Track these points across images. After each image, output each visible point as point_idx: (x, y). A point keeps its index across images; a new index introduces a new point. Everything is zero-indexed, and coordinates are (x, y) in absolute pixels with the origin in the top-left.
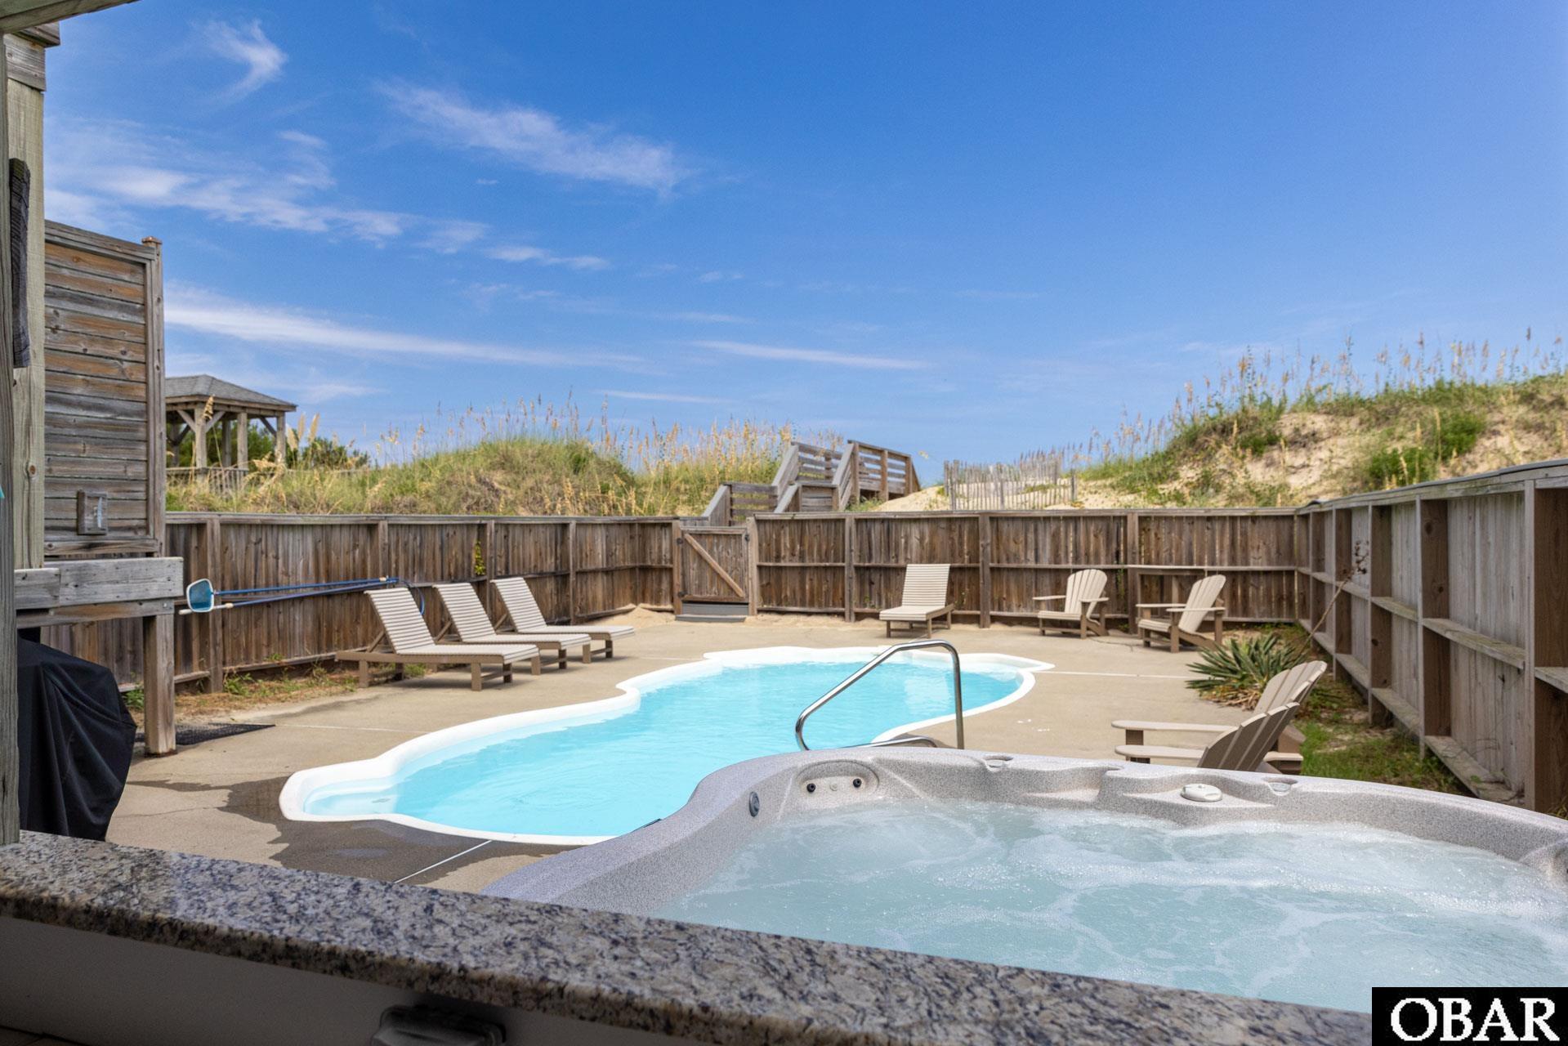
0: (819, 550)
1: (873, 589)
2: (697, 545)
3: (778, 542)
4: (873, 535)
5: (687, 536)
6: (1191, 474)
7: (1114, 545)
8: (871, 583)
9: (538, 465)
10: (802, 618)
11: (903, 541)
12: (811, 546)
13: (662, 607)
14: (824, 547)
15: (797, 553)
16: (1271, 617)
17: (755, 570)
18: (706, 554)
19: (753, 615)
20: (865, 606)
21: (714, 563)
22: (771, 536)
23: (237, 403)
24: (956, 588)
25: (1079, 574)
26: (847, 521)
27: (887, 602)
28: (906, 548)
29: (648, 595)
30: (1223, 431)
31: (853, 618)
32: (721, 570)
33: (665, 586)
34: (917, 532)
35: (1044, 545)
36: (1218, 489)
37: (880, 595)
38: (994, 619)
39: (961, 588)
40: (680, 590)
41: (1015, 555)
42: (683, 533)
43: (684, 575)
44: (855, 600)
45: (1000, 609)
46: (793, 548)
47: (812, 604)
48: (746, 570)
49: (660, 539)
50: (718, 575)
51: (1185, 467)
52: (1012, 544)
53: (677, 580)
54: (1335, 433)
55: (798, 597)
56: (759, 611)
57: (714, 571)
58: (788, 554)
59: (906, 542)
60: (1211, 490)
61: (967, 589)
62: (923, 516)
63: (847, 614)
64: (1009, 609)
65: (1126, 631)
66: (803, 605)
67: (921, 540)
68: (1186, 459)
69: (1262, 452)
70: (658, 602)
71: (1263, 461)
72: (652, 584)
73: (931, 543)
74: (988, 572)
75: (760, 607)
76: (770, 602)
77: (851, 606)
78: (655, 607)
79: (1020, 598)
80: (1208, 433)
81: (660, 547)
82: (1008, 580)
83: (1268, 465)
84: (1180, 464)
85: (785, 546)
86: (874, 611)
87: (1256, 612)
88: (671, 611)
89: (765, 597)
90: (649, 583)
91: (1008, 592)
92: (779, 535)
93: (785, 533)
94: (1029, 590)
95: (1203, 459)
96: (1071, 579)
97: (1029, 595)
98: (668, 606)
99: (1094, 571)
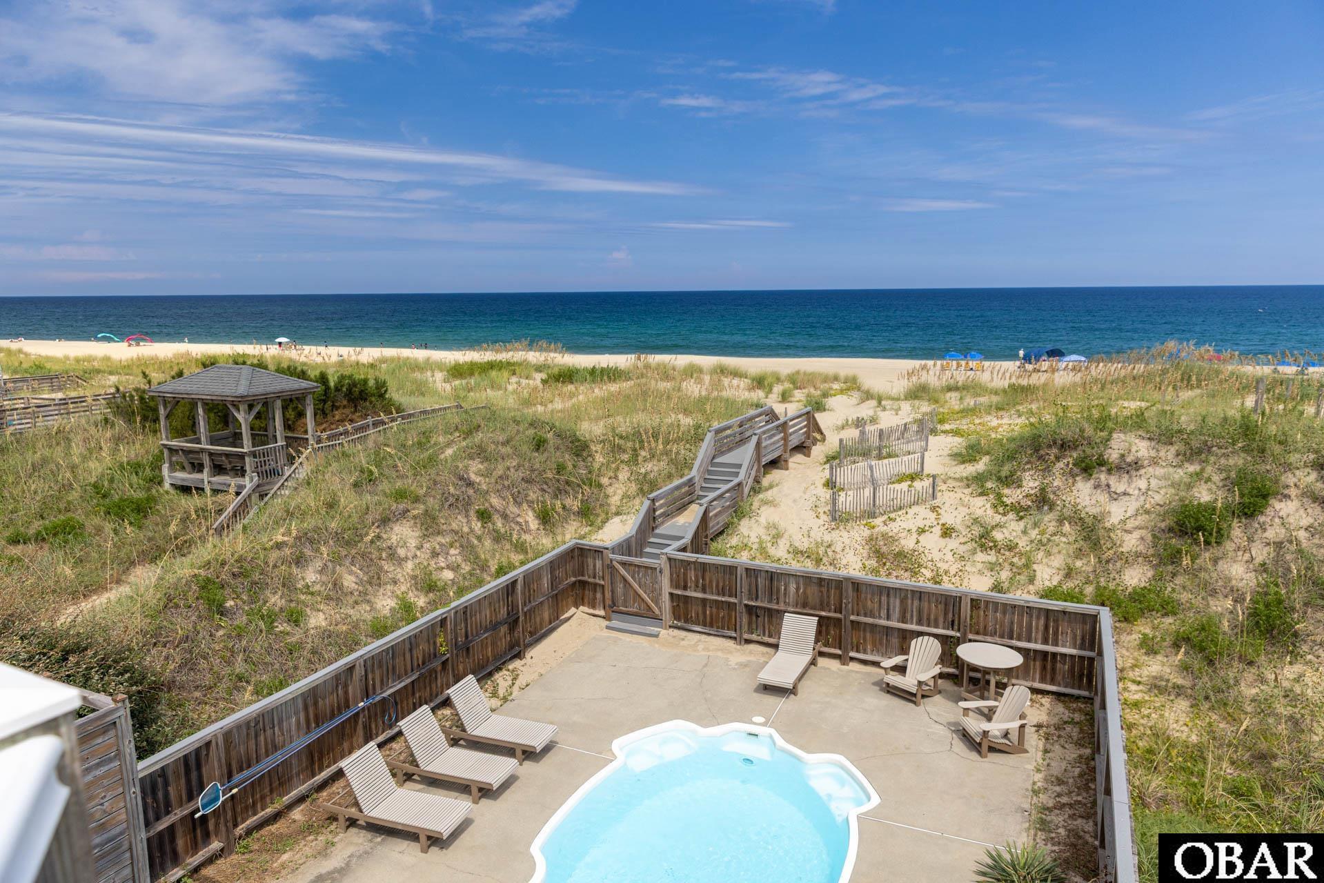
0: (717, 586)
1: (759, 621)
2: (623, 571)
3: (685, 574)
4: (759, 580)
5: (614, 563)
6: (1031, 484)
7: (950, 615)
8: (757, 616)
10: (704, 637)
11: (783, 588)
12: (711, 582)
13: (597, 612)
14: (721, 584)
15: (700, 585)
16: (1073, 688)
17: (668, 596)
18: (629, 578)
19: (666, 629)
20: (752, 633)
21: (636, 586)
22: (680, 570)
24: (824, 628)
25: (920, 639)
26: (738, 569)
27: (769, 632)
28: (785, 594)
29: (586, 601)
30: (1062, 446)
31: (743, 642)
32: (641, 592)
33: (599, 595)
34: (794, 582)
35: (894, 607)
37: (764, 627)
38: (852, 659)
39: (828, 633)
40: (610, 603)
41: (871, 611)
42: (611, 561)
43: (613, 592)
44: (745, 628)
45: (858, 651)
46: (697, 582)
47: (711, 626)
48: (660, 595)
49: (595, 558)
50: (639, 596)
52: (869, 602)
53: (608, 595)
54: (1154, 462)
55: (701, 618)
56: (670, 627)
57: (636, 592)
58: (693, 585)
59: (785, 589)
60: (1046, 508)
61: (833, 632)
62: (798, 574)
63: (738, 639)
64: (865, 652)
65: (955, 683)
66: (705, 625)
67: (798, 589)
68: (1029, 466)
69: (1091, 475)
70: (594, 607)
71: (1092, 481)
72: (588, 594)
73: (804, 592)
74: (848, 624)
75: (671, 623)
76: (679, 620)
77: (741, 634)
78: (591, 611)
79: (874, 645)
80: (1050, 446)
81: (595, 566)
82: (864, 632)
83: (1096, 487)
85: (691, 579)
86: (759, 638)
87: (1061, 682)
88: (604, 618)
89: (677, 617)
90: (587, 592)
91: (865, 639)
92: (686, 570)
93: (690, 569)
94: (881, 640)
95: (1043, 470)
96: (913, 642)
97: (881, 644)
98: (602, 613)
99: (931, 638)
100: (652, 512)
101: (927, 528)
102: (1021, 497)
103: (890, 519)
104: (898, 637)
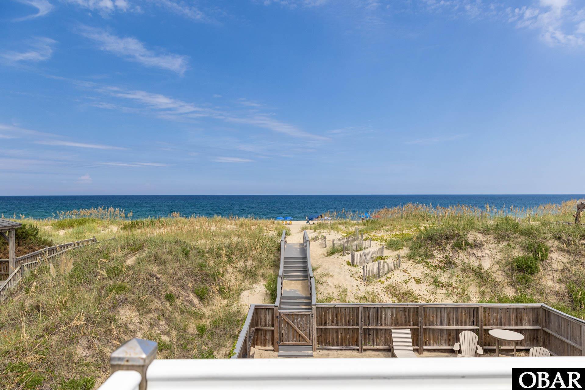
0: (345, 320)
1: (370, 338)
2: (287, 319)
3: (325, 316)
4: (370, 313)
5: (282, 315)
6: (439, 256)
7: (472, 318)
8: (369, 335)
10: (339, 352)
11: (384, 316)
12: (341, 318)
13: (267, 348)
14: (348, 319)
15: (335, 321)
17: (316, 330)
18: (291, 323)
19: (315, 351)
20: (368, 345)
21: (295, 327)
22: (322, 314)
25: (463, 332)
26: (360, 308)
27: (376, 343)
28: (385, 319)
29: (259, 341)
30: (446, 238)
31: (362, 351)
32: (298, 330)
33: (269, 338)
34: (390, 312)
35: (444, 318)
36: (455, 265)
37: (373, 340)
38: (424, 350)
40: (278, 340)
41: (432, 322)
42: (280, 314)
43: (280, 333)
44: (363, 342)
45: (426, 345)
46: (333, 319)
47: (342, 344)
48: (311, 330)
49: (266, 314)
50: (297, 333)
51: (435, 252)
52: (431, 317)
53: (276, 336)
55: (335, 341)
56: (317, 349)
57: (295, 331)
58: (330, 322)
59: (385, 317)
60: (452, 266)
61: (413, 337)
62: (391, 307)
63: (360, 350)
64: (430, 345)
66: (338, 345)
67: (392, 316)
68: (434, 248)
69: (464, 250)
70: (264, 345)
71: (466, 253)
73: (396, 317)
74: (422, 330)
75: (317, 347)
76: (322, 344)
77: (361, 346)
78: (264, 348)
79: (434, 340)
81: (266, 319)
82: (429, 333)
83: (469, 255)
85: (329, 317)
86: (372, 347)
87: (525, 344)
88: (273, 350)
89: (319, 342)
90: (260, 336)
91: (429, 338)
92: (326, 313)
93: (329, 312)
94: (438, 337)
96: (460, 335)
97: (438, 339)
98: (271, 348)
99: (469, 332)
103: (388, 278)
104: (447, 334)
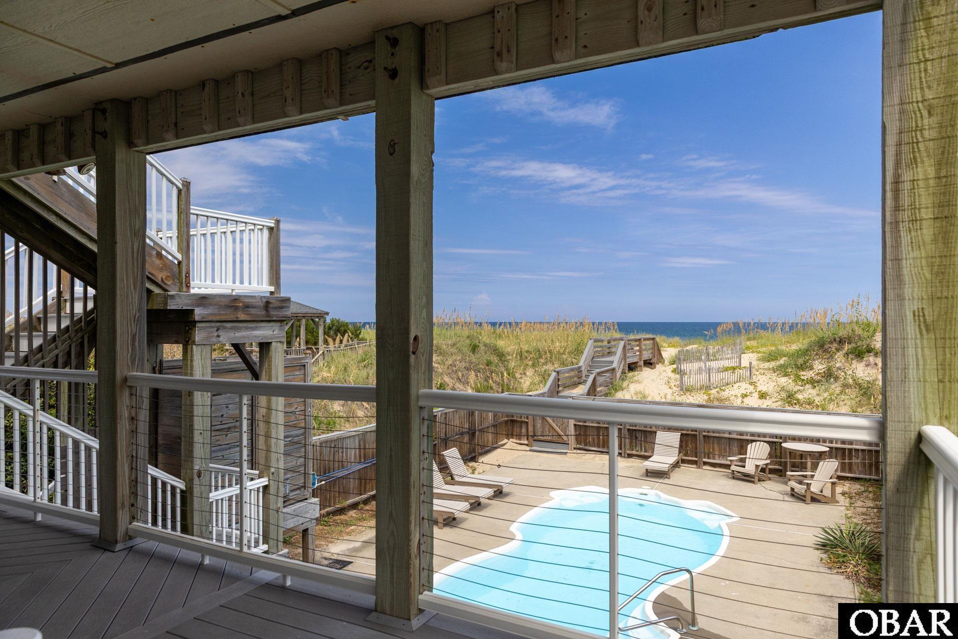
1: (637, 441)
6: (820, 367)
8: (636, 438)
9: (454, 350)
10: (598, 454)
13: (522, 442)
16: (866, 475)
17: (573, 426)
19: (571, 450)
20: (633, 450)
21: (550, 421)
23: (301, 315)
24: (684, 443)
25: (754, 444)
27: (645, 449)
29: (514, 434)
30: (840, 342)
31: (626, 456)
32: (554, 425)
33: (524, 430)
36: (837, 378)
37: (641, 445)
38: (705, 463)
39: (687, 446)
40: (532, 434)
43: (534, 426)
44: (628, 446)
45: (709, 458)
47: (603, 447)
48: (568, 426)
50: (553, 428)
51: (817, 362)
53: (531, 429)
55: (596, 442)
56: (575, 449)
57: (550, 425)
60: (832, 380)
61: (690, 446)
63: (623, 454)
64: (714, 458)
65: (781, 476)
66: (599, 447)
68: (818, 357)
69: (863, 358)
70: (520, 439)
71: (864, 363)
72: (516, 430)
74: (702, 438)
75: (575, 446)
76: (580, 444)
77: (625, 450)
78: (518, 441)
80: (831, 343)
82: (713, 443)
83: (867, 366)
84: (814, 360)
86: (638, 453)
87: (857, 471)
88: (527, 445)
89: (578, 441)
90: (515, 429)
91: (713, 449)
94: (725, 449)
95: (828, 358)
96: (749, 446)
97: (725, 451)
98: (526, 442)
99: (762, 443)
100: (557, 381)
101: (748, 394)
102: (813, 375)
103: (722, 390)
104: (737, 447)
